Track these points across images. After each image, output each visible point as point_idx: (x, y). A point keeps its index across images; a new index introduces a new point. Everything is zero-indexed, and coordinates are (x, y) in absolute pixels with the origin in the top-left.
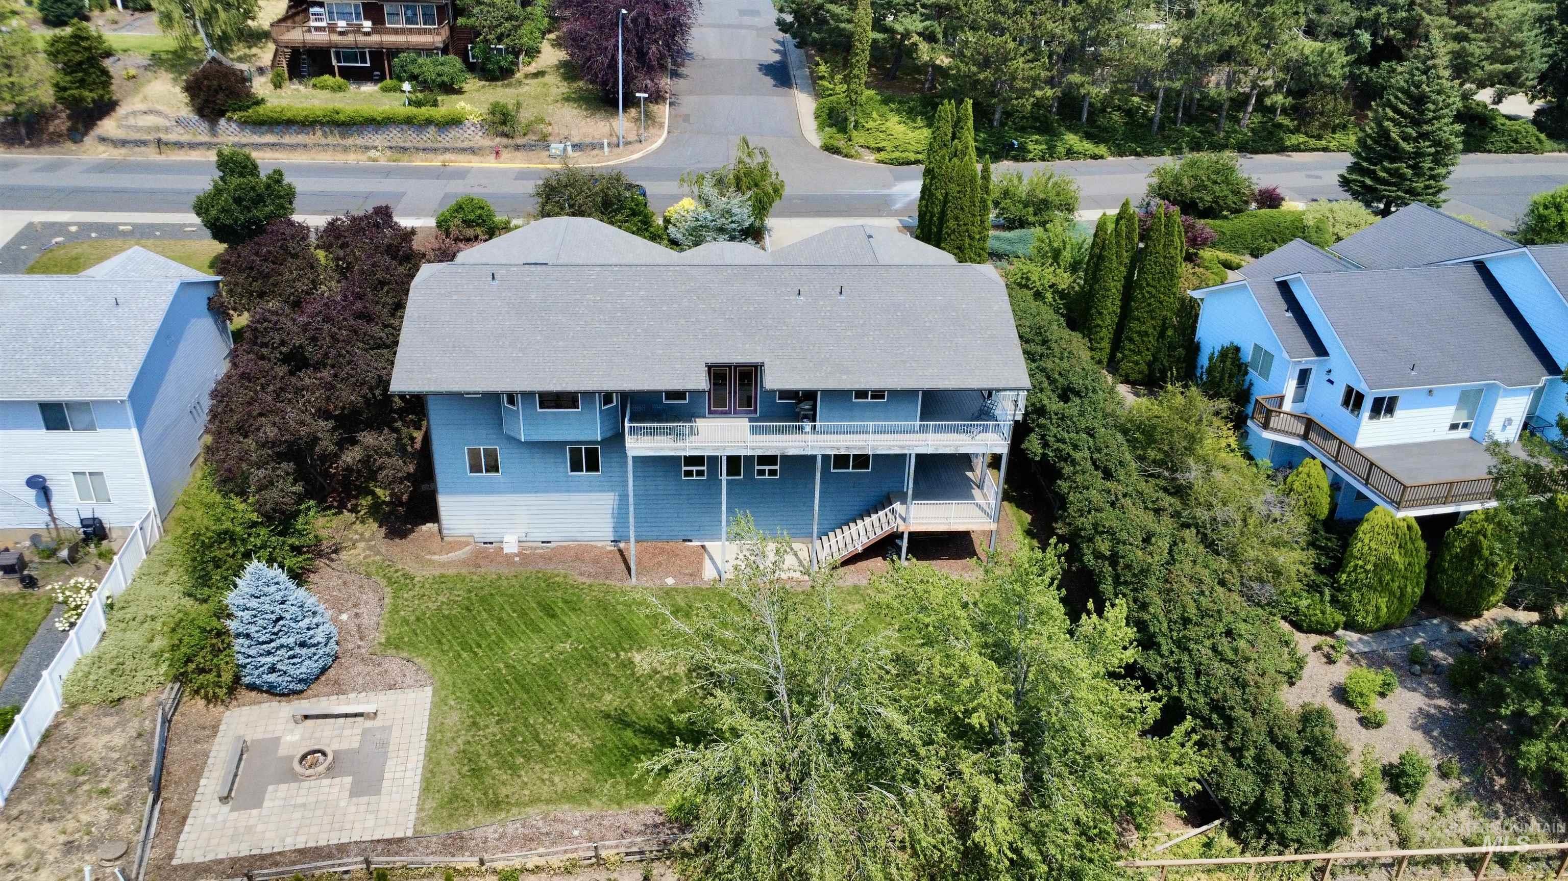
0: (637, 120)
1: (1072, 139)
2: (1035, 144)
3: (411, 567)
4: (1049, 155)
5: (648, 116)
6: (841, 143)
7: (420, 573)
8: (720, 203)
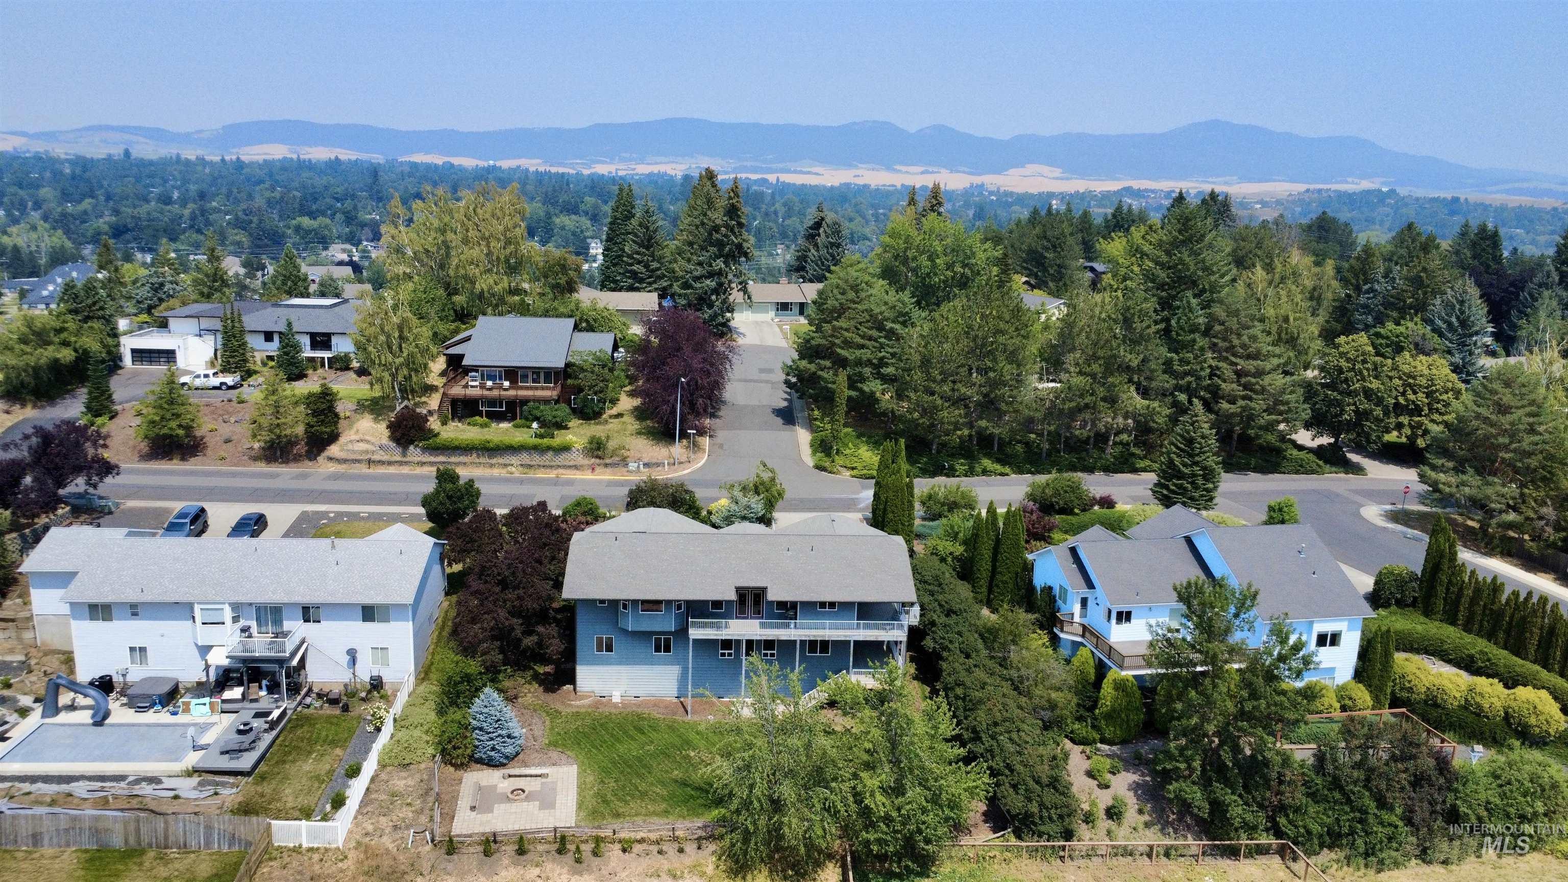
0: (688, 447)
1: (987, 463)
2: (960, 465)
3: (560, 707)
4: (970, 473)
5: (695, 445)
6: (827, 464)
7: (565, 710)
8: (744, 501)
